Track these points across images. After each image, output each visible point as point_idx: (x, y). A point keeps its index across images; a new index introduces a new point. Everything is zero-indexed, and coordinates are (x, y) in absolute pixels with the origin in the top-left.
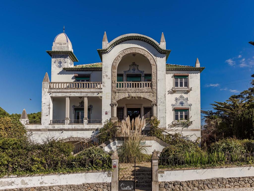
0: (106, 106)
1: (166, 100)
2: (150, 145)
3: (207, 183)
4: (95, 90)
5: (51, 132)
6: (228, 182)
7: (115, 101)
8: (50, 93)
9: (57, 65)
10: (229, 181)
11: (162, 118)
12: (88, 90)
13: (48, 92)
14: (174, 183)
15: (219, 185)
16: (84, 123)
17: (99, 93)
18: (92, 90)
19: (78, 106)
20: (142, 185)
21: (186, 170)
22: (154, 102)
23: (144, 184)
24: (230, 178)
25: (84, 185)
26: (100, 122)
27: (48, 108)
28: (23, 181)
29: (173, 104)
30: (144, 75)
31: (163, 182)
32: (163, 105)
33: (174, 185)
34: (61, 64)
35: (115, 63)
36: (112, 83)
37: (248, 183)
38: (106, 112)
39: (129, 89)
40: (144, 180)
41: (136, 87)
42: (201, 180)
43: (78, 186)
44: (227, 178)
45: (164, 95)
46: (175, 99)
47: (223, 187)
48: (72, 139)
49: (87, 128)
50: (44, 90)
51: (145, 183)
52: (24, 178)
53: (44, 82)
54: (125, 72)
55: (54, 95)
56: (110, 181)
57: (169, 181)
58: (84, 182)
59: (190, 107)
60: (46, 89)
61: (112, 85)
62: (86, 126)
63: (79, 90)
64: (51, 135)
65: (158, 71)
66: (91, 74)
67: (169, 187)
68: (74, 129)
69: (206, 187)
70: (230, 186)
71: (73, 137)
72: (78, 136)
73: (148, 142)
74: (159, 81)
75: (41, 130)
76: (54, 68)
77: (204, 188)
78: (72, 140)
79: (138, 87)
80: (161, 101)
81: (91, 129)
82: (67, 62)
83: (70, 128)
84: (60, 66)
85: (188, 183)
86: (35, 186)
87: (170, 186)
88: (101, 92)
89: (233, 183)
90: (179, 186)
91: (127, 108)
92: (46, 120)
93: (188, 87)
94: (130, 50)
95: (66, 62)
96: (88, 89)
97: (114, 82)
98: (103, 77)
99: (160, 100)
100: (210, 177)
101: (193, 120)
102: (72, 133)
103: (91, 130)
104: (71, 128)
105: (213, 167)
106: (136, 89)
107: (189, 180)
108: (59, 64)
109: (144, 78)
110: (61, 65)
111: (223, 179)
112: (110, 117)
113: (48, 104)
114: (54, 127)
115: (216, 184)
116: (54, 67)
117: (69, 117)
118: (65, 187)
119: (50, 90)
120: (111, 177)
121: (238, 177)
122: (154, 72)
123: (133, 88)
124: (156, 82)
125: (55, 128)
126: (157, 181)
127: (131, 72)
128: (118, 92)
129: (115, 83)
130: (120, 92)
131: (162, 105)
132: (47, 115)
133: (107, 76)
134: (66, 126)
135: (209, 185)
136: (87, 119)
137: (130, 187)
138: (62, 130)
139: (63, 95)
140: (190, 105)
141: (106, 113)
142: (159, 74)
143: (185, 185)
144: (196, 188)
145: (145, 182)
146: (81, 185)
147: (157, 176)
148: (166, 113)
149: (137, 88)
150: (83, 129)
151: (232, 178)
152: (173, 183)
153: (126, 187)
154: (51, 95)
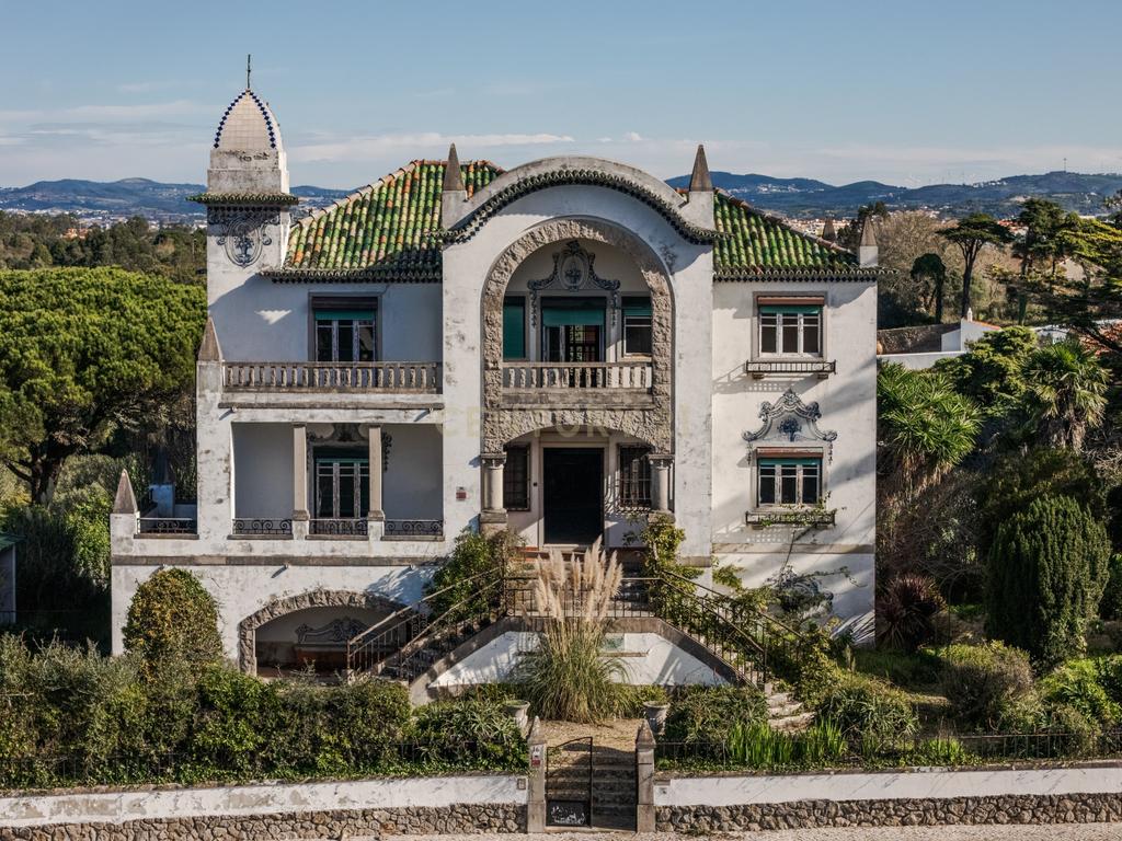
0: (459, 467)
1: (710, 442)
2: (642, 650)
3: (785, 812)
4: (413, 399)
5: (238, 569)
6: (840, 812)
7: (495, 446)
8: (227, 410)
9: (229, 251)
10: (843, 809)
11: (693, 515)
12: (382, 396)
13: (221, 406)
14: (696, 811)
15: (817, 818)
16: (371, 532)
17: (429, 412)
18: (402, 398)
19: (327, 440)
20: (611, 809)
21: (730, 776)
22: (662, 449)
23: (616, 808)
24: (848, 802)
25: (453, 807)
26: (435, 530)
27: (225, 472)
28: (294, 793)
29: (749, 433)
30: (618, 302)
31: (666, 807)
32: (700, 461)
33: (696, 816)
34: (250, 252)
35: (497, 282)
36: (485, 367)
37: (896, 814)
38: (461, 488)
39: (554, 395)
40: (617, 794)
41: (583, 385)
42: (768, 805)
43: (438, 811)
44: (840, 802)
45: (704, 419)
46: (759, 410)
47: (828, 824)
48: (324, 597)
49: (384, 555)
50: (203, 396)
51: (621, 804)
52: (297, 788)
53: (204, 364)
54: (534, 286)
55: (246, 416)
56: (524, 802)
57: (683, 805)
58: (453, 802)
59: (826, 444)
60: (212, 391)
61: (483, 378)
62: (376, 546)
63: (346, 398)
64: (237, 581)
65: (677, 320)
66: (381, 294)
67: (682, 821)
68: (332, 557)
69: (782, 824)
70: (848, 823)
71: (326, 588)
72: (346, 584)
73: (631, 641)
74: (683, 362)
75: (200, 561)
76: (221, 268)
77: (777, 825)
78: (325, 601)
79: (594, 385)
80: (691, 446)
81: (401, 560)
82: (275, 240)
83: (315, 554)
84: (244, 258)
85: (734, 811)
86: (327, 809)
87: (686, 818)
88: (439, 407)
89: (854, 816)
90: (709, 819)
91: (545, 449)
92: (216, 518)
93: (821, 356)
94: (562, 228)
95: (269, 242)
96: (384, 393)
97: (491, 365)
98: (448, 343)
99: (688, 443)
100: (793, 798)
101: (839, 507)
102: (322, 574)
103: (398, 563)
104: (320, 554)
105: (804, 771)
106: (586, 394)
107: (738, 803)
108: (239, 251)
109: (618, 313)
110: (249, 256)
111: (827, 802)
112: (478, 509)
113: (224, 456)
114: (251, 550)
115: (809, 815)
116: (218, 263)
117: (306, 509)
118: (404, 812)
119: (230, 394)
120: (526, 791)
121: (869, 798)
122: (660, 324)
123: (573, 389)
124: (669, 365)
125: (253, 554)
126: (649, 805)
127: (562, 287)
128: (508, 406)
129: (497, 369)
130: (518, 406)
131: (696, 462)
132: (221, 501)
133: (463, 338)
134: (299, 546)
135: (790, 820)
136: (380, 520)
137: (579, 817)
138: (281, 562)
139: (282, 416)
140: (829, 437)
141: (461, 496)
142: (682, 331)
143: (725, 816)
144: (755, 826)
145: (618, 800)
146: (446, 809)
147: (649, 790)
148: (710, 495)
149: (589, 390)
150: (368, 558)
151: (854, 801)
152: (693, 809)
153: (566, 816)
154: (232, 417)
